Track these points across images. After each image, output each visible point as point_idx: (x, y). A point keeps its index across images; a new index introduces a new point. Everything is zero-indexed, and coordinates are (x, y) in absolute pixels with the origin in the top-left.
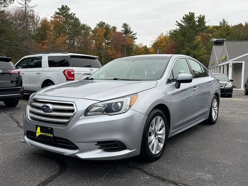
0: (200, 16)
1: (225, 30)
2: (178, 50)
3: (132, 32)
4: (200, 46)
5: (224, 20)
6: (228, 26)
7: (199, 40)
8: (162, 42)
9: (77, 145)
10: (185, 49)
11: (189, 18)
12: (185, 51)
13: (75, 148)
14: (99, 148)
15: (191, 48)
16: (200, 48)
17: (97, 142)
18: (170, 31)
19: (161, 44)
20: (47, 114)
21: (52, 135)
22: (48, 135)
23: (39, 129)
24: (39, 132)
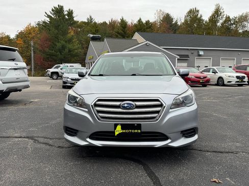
0: (69, 10)
1: (93, 27)
2: (53, 43)
4: (74, 41)
5: (91, 17)
6: (95, 23)
7: (72, 34)
9: (170, 135)
11: (59, 11)
12: (60, 44)
14: (183, 136)
15: (66, 42)
18: (39, 22)
19: (30, 35)
20: (131, 111)
21: (139, 131)
22: (133, 131)
23: (119, 128)
24: (119, 131)
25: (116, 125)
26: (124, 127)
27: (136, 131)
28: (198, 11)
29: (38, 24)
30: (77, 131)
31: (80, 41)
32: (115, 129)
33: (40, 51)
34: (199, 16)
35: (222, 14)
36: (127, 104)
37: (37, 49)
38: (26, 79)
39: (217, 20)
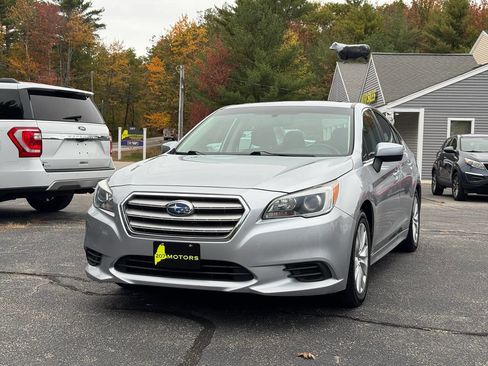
1: (360, 18)
2: (238, 69)
3: (87, 6)
4: (297, 61)
6: (367, 7)
7: (294, 42)
8: (184, 44)
9: (254, 270)
10: (258, 69)
12: (258, 74)
13: (249, 276)
14: (289, 277)
15: (273, 66)
16: (297, 66)
17: (285, 265)
18: (209, 10)
19: (184, 50)
20: (183, 218)
21: (197, 258)
22: (186, 258)
23: (161, 249)
24: (161, 254)
25: (156, 245)
26: (170, 248)
27: (191, 257)
29: (208, 17)
30: (100, 255)
31: (316, 62)
32: (155, 251)
33: (203, 93)
36: (178, 204)
37: (197, 87)
38: (107, 165)
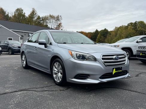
25: (113, 69)
28: (22, 10)
32: (113, 71)
34: (23, 13)
35: (36, 14)
39: (33, 17)
